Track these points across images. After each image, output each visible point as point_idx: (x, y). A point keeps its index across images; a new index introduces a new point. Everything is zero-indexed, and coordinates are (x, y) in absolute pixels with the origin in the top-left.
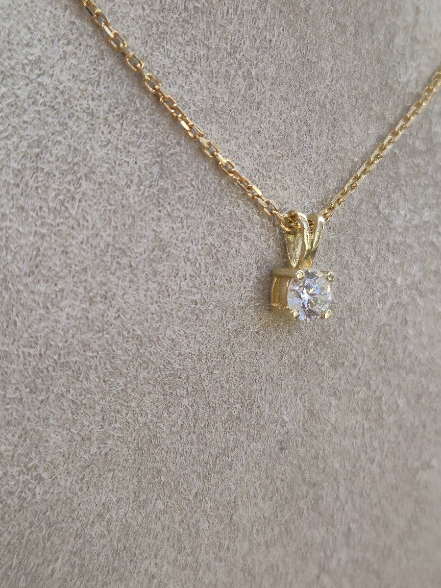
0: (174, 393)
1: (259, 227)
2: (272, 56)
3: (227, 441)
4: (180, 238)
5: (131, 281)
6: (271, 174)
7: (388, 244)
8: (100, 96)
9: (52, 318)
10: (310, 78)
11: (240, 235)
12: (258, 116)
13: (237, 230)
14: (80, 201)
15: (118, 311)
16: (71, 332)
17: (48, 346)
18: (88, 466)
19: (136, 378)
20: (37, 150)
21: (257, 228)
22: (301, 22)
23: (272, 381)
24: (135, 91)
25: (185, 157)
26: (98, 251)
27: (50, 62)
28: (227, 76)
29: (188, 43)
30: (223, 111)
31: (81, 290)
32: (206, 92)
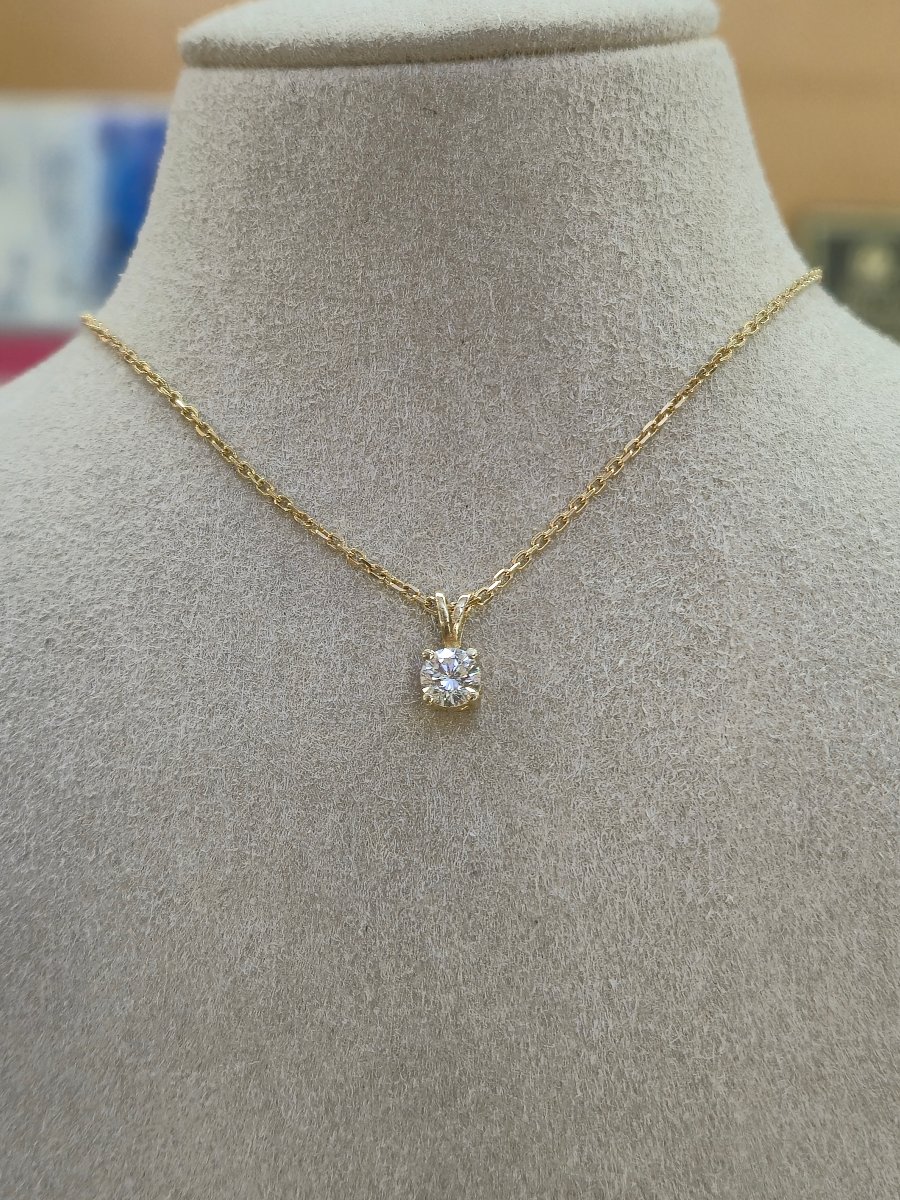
0: (317, 807)
1: (408, 617)
2: (406, 436)
3: (396, 863)
4: (309, 639)
5: (254, 689)
6: (418, 559)
7: (599, 620)
8: (216, 510)
9: (170, 733)
10: (460, 449)
11: (383, 629)
12: (397, 500)
13: (380, 623)
14: (195, 614)
15: (241, 721)
16: (191, 746)
17: (167, 762)
18: (225, 891)
19: (269, 791)
20: (152, 572)
21: (406, 618)
22: (437, 393)
23: (448, 790)
24: (253, 498)
25: (310, 554)
26: (215, 662)
27: (168, 489)
28: (355, 466)
29: (307, 441)
30: (352, 501)
31: (199, 702)
32: (330, 486)
